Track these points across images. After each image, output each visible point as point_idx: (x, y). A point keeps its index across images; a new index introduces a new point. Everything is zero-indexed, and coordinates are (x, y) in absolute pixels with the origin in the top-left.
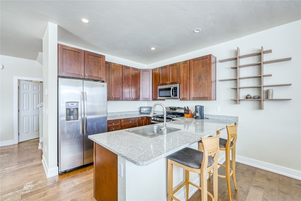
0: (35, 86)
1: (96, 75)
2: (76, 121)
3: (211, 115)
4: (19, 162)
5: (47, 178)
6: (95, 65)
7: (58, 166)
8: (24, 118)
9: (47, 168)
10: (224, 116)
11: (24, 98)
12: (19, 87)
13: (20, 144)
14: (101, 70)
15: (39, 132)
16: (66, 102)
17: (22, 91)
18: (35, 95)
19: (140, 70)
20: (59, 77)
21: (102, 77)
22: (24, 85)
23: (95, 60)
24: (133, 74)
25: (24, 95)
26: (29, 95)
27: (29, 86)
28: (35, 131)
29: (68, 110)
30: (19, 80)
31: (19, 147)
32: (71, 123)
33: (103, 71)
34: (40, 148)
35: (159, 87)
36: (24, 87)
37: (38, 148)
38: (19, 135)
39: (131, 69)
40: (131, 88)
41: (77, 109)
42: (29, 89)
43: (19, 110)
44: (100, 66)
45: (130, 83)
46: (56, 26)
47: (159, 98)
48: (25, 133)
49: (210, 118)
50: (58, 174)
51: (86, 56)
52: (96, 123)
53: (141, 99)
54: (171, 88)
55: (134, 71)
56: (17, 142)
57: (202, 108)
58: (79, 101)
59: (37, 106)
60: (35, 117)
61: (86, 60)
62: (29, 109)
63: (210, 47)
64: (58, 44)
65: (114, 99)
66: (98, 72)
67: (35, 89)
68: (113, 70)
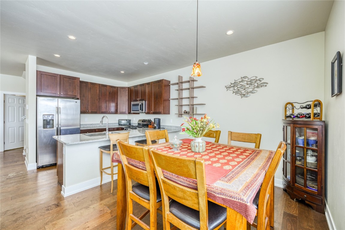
0: (20, 100)
1: (71, 94)
2: (52, 129)
3: (167, 126)
4: (5, 163)
5: (28, 170)
6: (70, 86)
7: (37, 162)
8: (10, 129)
9: (28, 163)
10: (174, 126)
11: (10, 110)
12: (4, 101)
13: (6, 152)
14: (76, 89)
15: (23, 142)
16: (43, 115)
17: (7, 104)
18: (20, 108)
19: (118, 87)
20: (37, 96)
21: (76, 95)
22: (10, 99)
23: (70, 82)
24: (110, 91)
25: (10, 108)
26: (14, 108)
27: (14, 99)
28: (20, 140)
29: (45, 121)
30: (4, 95)
31: (4, 154)
32: (47, 131)
33: (77, 91)
34: (24, 154)
35: (132, 103)
36: (9, 101)
37: (22, 154)
38: (4, 144)
39: (108, 87)
40: (108, 103)
41: (53, 120)
42: (14, 102)
43: (4, 122)
44: (75, 86)
45: (107, 99)
46: (35, 57)
47: (132, 112)
48: (11, 143)
49: (166, 128)
50: (36, 168)
51: (62, 79)
52: (70, 131)
53: (118, 113)
54: (139, 104)
55: (112, 89)
56: (3, 151)
57: (159, 120)
58: (55, 114)
59: (22, 118)
60: (20, 128)
61: (62, 82)
62: (14, 121)
63: (164, 73)
64: (37, 71)
65: (90, 113)
66: (73, 91)
67: (20, 102)
68: (91, 88)
